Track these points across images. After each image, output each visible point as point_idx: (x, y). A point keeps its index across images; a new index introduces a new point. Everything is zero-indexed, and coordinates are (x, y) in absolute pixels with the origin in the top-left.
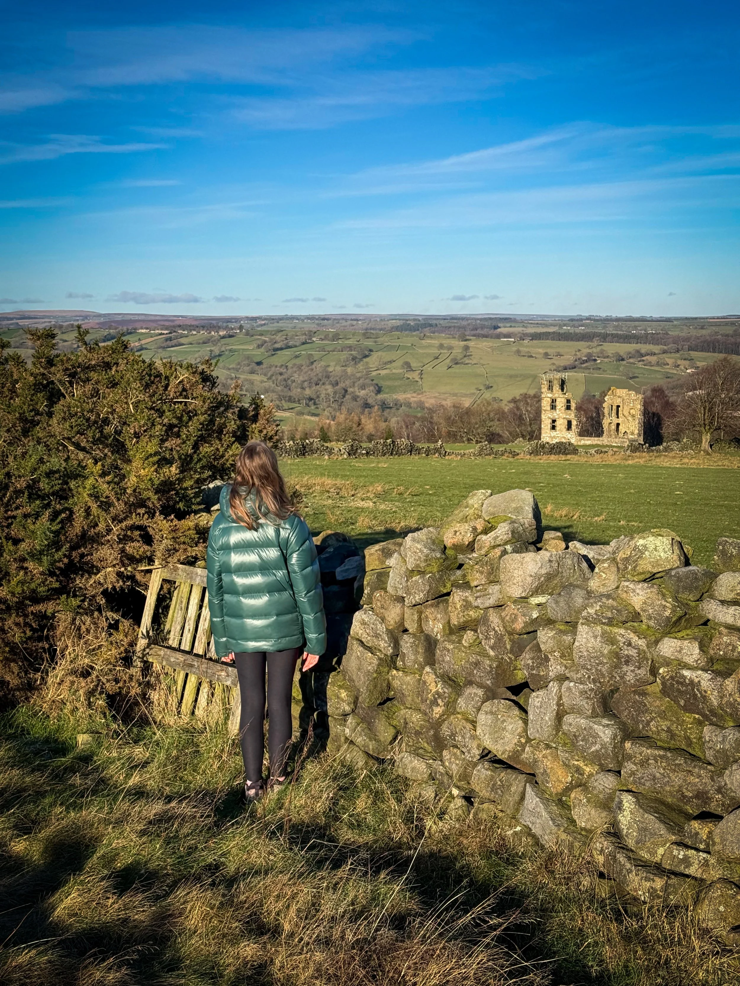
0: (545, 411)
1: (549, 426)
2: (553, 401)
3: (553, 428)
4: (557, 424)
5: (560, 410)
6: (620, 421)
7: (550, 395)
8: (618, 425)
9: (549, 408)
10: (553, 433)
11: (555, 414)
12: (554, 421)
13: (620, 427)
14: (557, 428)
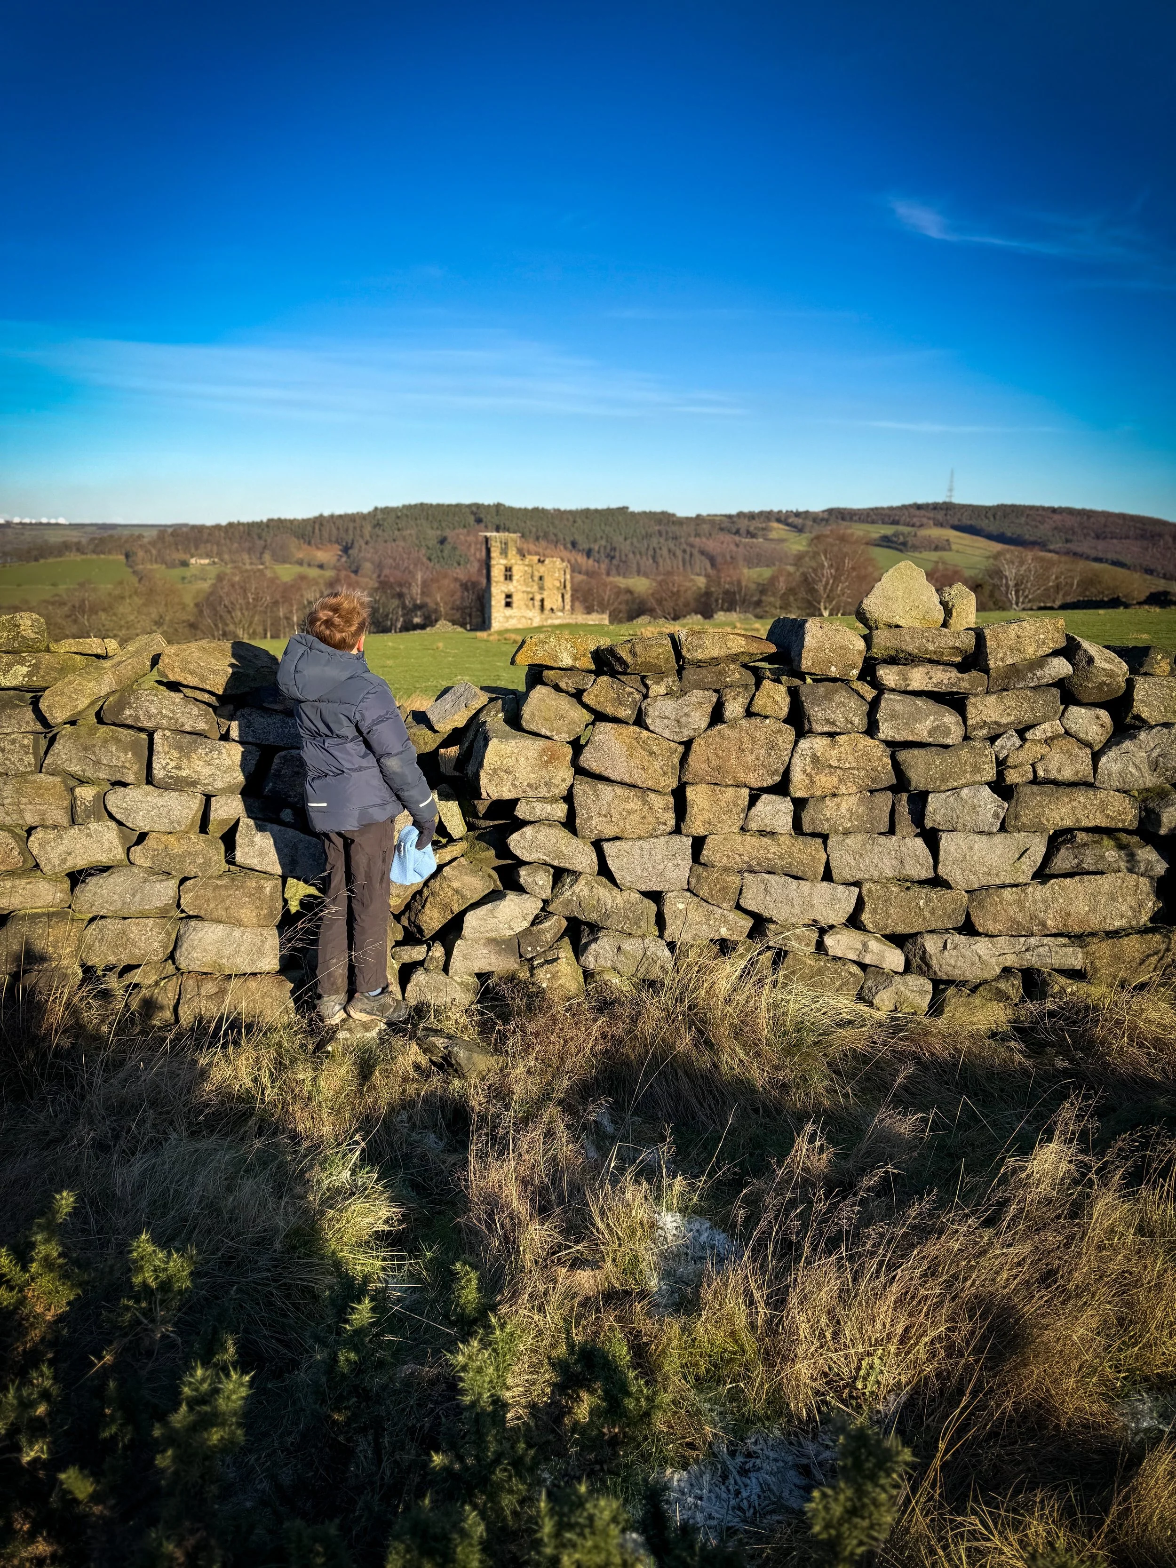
0: (497, 582)
1: (503, 603)
2: (508, 569)
3: (508, 605)
4: (515, 599)
5: (518, 581)
6: (545, 594)
7: (503, 561)
8: (542, 601)
9: (502, 578)
10: (508, 612)
11: (511, 587)
12: (509, 596)
13: (546, 603)
14: (514, 605)
